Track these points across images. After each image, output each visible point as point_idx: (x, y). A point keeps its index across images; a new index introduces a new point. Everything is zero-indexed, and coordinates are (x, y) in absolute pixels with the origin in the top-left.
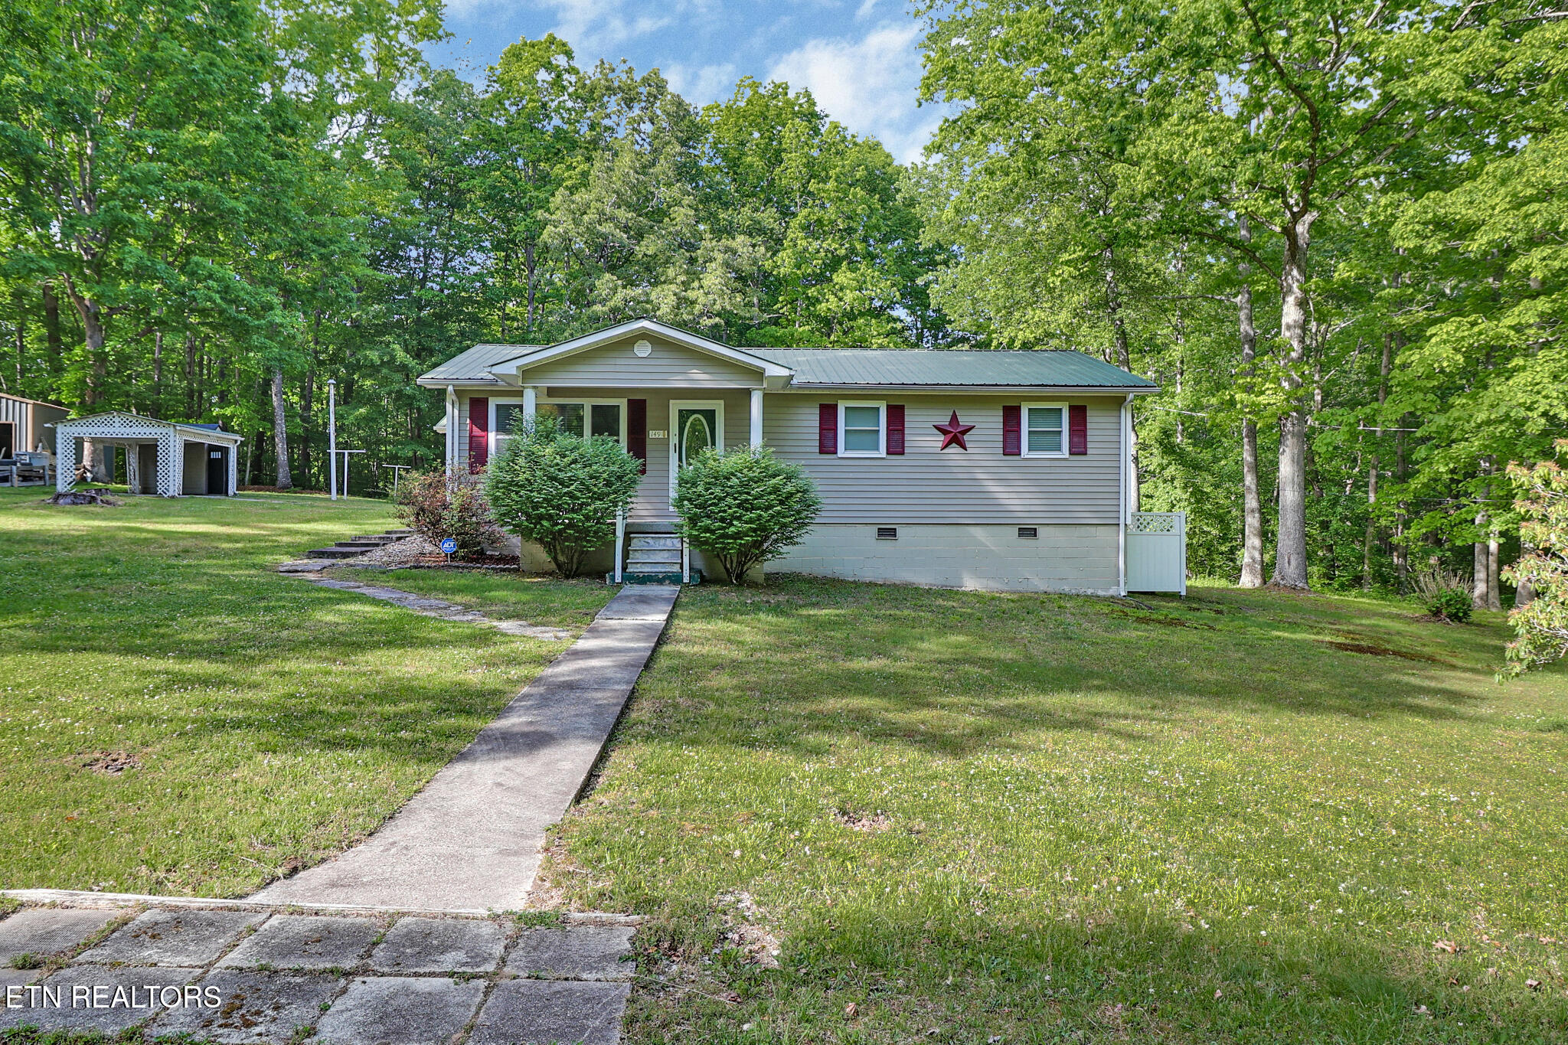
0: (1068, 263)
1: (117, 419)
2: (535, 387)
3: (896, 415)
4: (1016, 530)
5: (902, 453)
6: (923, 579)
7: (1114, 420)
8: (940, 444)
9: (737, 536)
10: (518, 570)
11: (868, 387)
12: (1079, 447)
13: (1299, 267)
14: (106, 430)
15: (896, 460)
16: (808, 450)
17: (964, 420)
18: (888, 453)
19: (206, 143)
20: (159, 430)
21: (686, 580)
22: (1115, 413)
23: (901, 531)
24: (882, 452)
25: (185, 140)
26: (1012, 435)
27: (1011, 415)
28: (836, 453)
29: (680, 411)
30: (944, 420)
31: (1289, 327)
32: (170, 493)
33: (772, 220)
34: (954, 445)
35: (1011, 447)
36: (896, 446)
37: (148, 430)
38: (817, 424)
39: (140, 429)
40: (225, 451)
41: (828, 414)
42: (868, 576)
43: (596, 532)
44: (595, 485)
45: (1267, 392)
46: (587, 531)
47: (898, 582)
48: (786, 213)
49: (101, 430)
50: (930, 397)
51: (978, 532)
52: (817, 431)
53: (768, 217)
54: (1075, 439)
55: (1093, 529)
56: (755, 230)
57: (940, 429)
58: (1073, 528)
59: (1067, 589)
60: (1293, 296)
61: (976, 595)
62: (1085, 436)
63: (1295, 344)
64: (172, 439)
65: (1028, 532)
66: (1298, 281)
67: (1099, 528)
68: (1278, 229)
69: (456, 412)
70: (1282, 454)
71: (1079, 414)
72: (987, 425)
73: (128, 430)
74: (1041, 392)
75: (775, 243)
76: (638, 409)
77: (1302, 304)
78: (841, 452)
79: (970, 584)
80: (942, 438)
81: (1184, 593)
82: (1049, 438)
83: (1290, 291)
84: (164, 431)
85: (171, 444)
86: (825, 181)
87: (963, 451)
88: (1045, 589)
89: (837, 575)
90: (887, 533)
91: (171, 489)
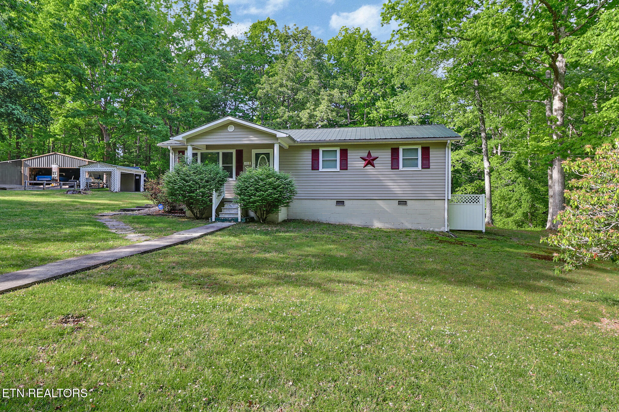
0: (449, 88)
1: (99, 165)
2: (191, 145)
3: (344, 153)
4: (397, 202)
5: (347, 169)
6: (357, 222)
7: (444, 153)
8: (363, 165)
9: (254, 202)
10: (184, 216)
11: (330, 141)
12: (426, 165)
13: (560, 83)
14: (95, 169)
15: (344, 172)
16: (307, 168)
17: (373, 155)
18: (341, 169)
19: (135, 67)
20: (112, 168)
21: (239, 220)
22: (443, 150)
23: (346, 202)
24: (338, 169)
25: (128, 66)
26: (395, 160)
27: (395, 152)
28: (318, 169)
29: (256, 154)
30: (365, 155)
31: (556, 111)
32: (115, 191)
33: (351, 82)
34: (369, 165)
35: (395, 165)
36: (344, 166)
37: (108, 168)
38: (311, 158)
39: (107, 168)
40: (140, 176)
41: (315, 153)
42: (332, 221)
43: (202, 201)
44: (201, 182)
45: (545, 141)
46: (198, 200)
47: (345, 224)
48: (358, 80)
49: (94, 169)
50: (358, 145)
51: (380, 203)
52: (311, 160)
53: (350, 82)
54: (424, 162)
55: (433, 201)
56: (345, 86)
57: (364, 159)
58: (423, 201)
59: (421, 228)
60: (558, 96)
61: (380, 230)
62: (429, 160)
63: (559, 118)
64: (116, 171)
65: (402, 203)
66: (560, 89)
67: (436, 201)
68: (548, 66)
69: (173, 156)
70: (554, 169)
71: (426, 151)
72: (385, 156)
73: (102, 168)
74: (408, 141)
75: (352, 91)
76: (240, 153)
77: (562, 99)
78: (321, 169)
79: (377, 225)
80: (364, 162)
81: (484, 231)
82: (413, 161)
83: (556, 93)
84: (114, 169)
85: (116, 173)
86: (373, 65)
87: (374, 168)
88: (411, 228)
89: (319, 220)
90: (340, 203)
91: (116, 189)
